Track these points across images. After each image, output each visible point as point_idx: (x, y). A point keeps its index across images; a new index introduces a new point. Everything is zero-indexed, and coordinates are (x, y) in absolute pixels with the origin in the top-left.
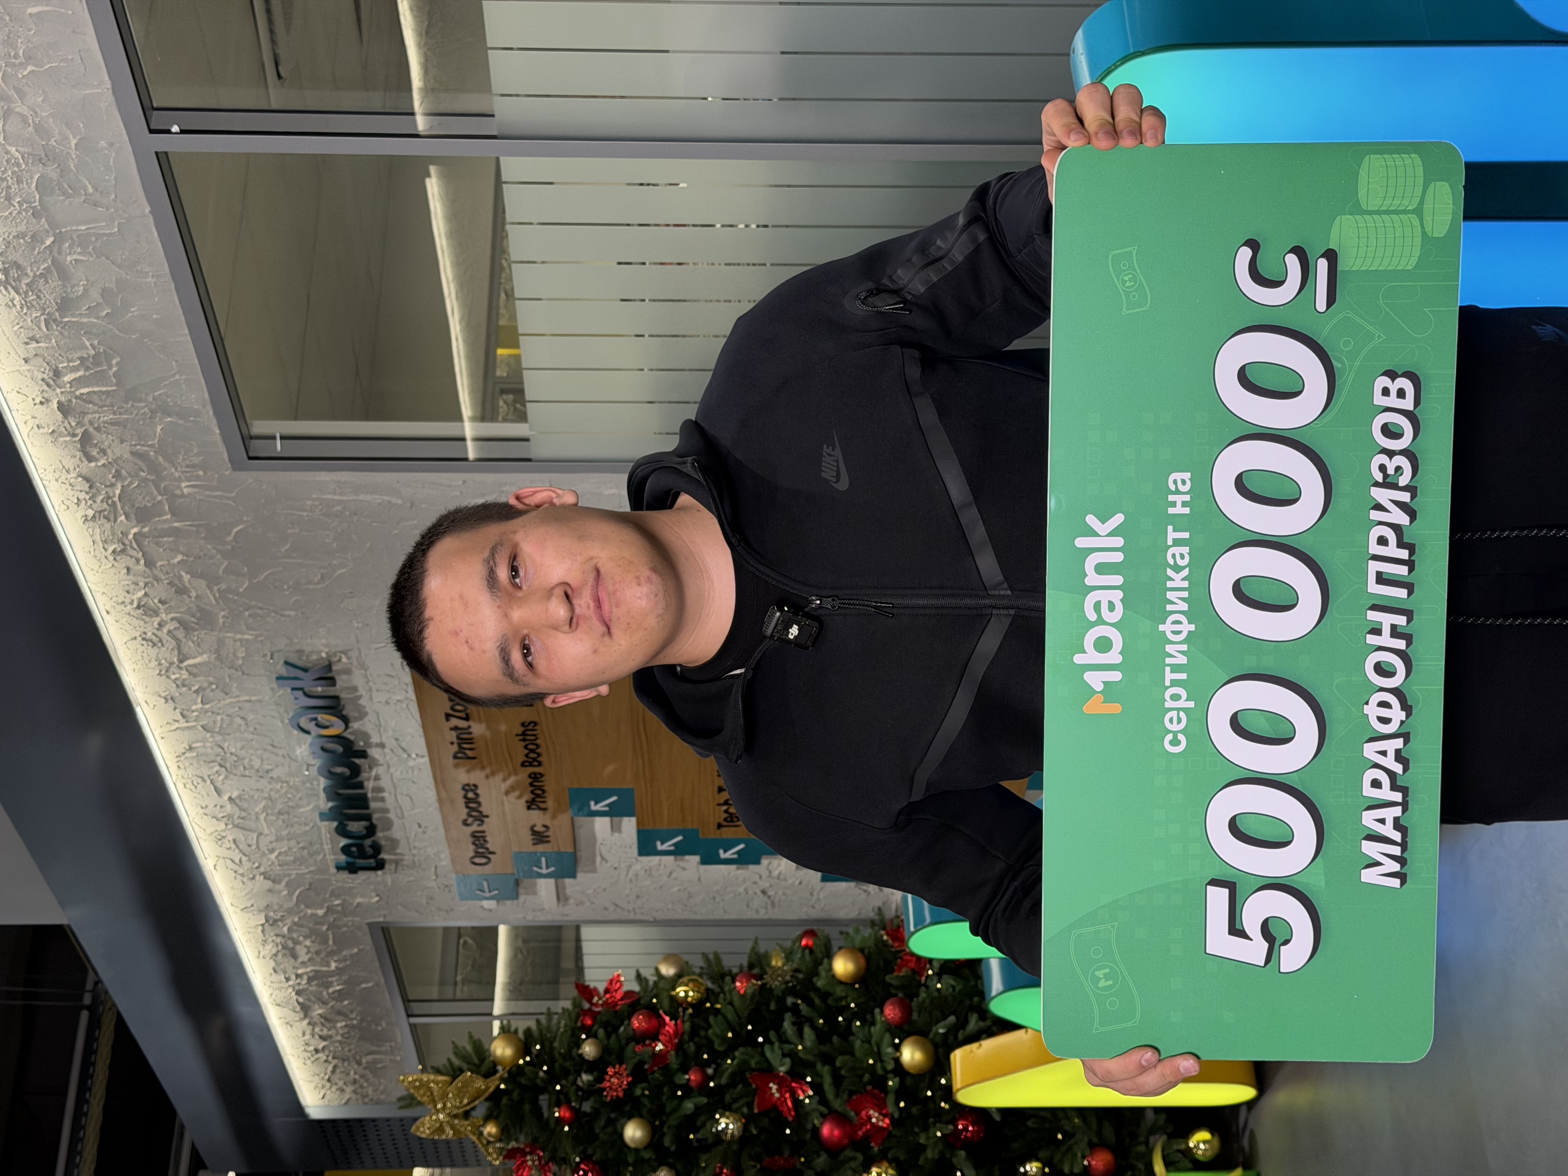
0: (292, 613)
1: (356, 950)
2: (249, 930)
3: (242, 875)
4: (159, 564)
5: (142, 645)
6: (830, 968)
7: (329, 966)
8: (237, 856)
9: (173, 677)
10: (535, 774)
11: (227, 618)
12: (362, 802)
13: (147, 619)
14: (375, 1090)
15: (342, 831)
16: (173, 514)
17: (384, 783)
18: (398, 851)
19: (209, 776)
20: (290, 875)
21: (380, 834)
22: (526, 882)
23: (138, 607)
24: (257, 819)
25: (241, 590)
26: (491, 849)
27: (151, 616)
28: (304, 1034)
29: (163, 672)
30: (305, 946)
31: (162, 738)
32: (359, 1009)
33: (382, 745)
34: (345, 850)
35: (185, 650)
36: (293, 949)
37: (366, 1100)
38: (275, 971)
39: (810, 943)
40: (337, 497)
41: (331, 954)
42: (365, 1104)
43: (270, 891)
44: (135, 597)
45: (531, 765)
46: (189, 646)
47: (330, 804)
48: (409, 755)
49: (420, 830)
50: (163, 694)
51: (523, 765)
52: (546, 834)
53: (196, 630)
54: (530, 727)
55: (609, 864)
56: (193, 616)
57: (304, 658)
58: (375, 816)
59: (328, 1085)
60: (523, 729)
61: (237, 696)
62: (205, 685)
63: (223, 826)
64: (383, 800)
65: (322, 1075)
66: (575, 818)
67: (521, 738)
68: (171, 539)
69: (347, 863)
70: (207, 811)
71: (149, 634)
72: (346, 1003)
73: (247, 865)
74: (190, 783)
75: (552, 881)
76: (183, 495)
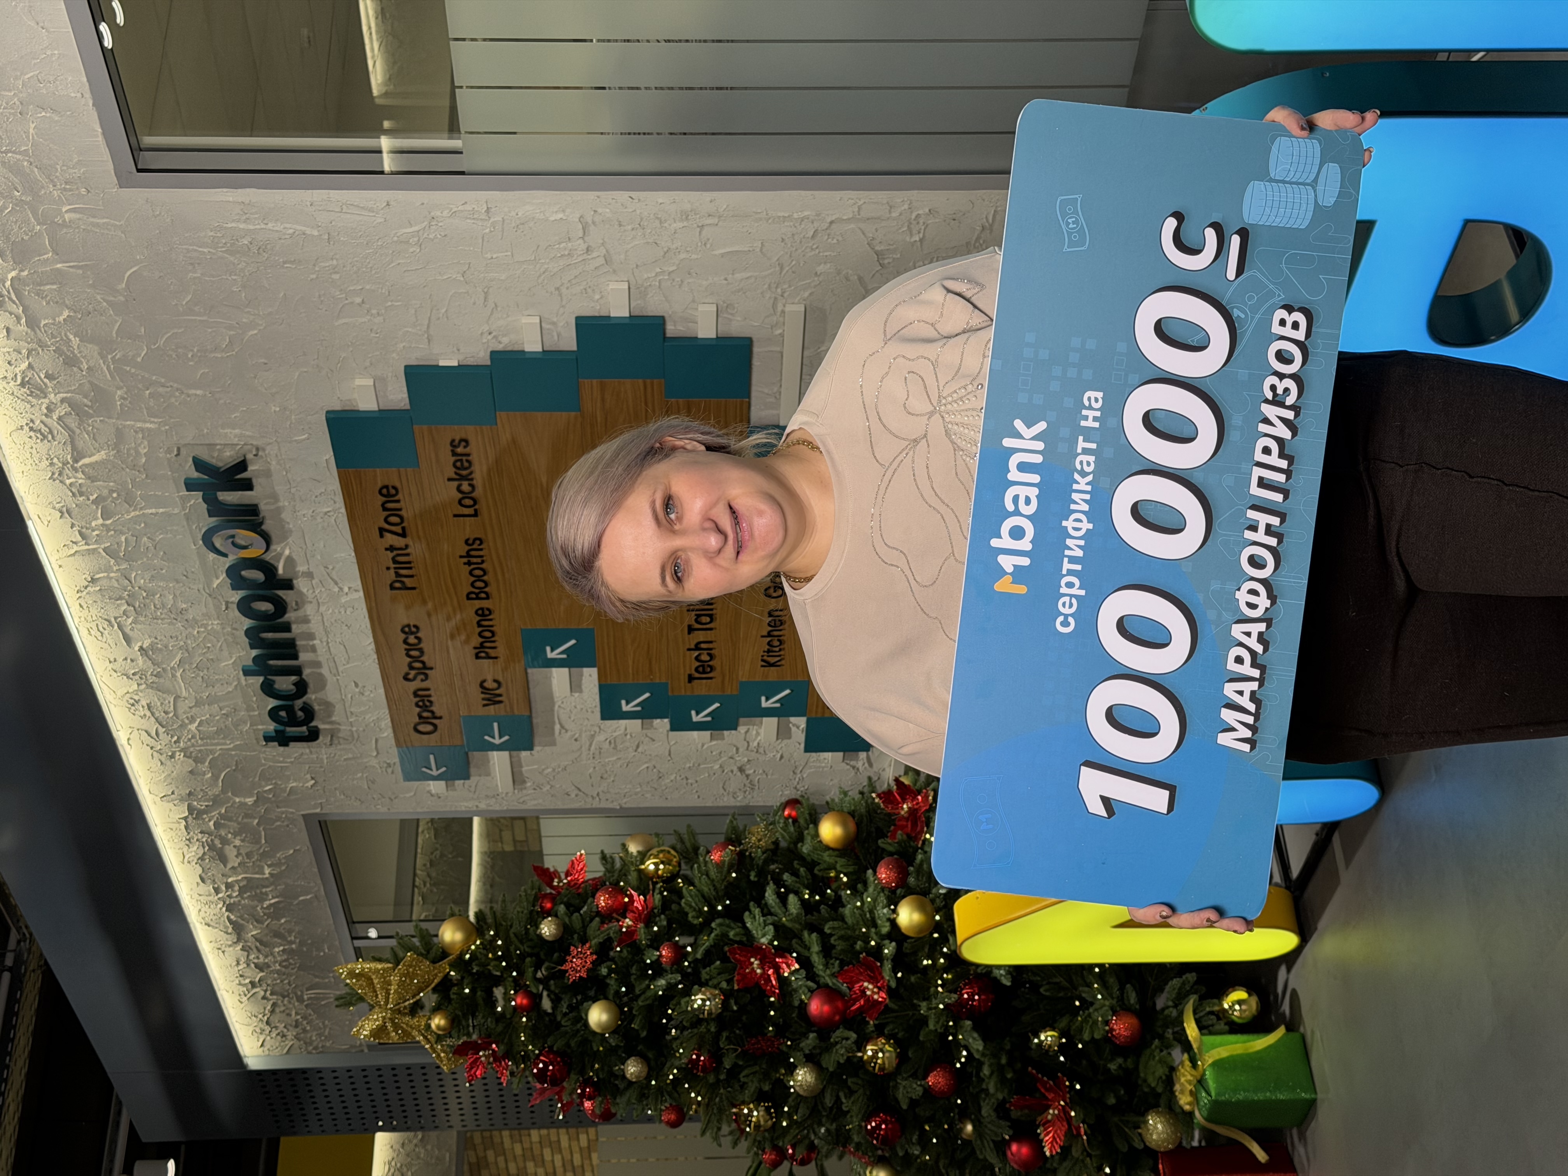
0: (199, 392)
1: (291, 852)
2: (172, 826)
3: (160, 752)
4: (43, 323)
5: (30, 437)
6: (817, 835)
7: (264, 874)
8: (153, 727)
9: (68, 482)
10: (482, 609)
11: (124, 399)
12: (289, 649)
13: (34, 401)
14: (320, 1035)
15: (268, 689)
16: (55, 252)
17: (315, 626)
18: (334, 719)
19: (116, 618)
20: (212, 752)
21: (311, 696)
22: (476, 756)
23: (23, 384)
24: (174, 676)
25: (139, 359)
26: (438, 714)
27: (37, 397)
28: (238, 964)
29: (56, 475)
30: (235, 847)
31: (60, 566)
32: (297, 929)
33: (309, 575)
34: (273, 714)
35: (80, 444)
36: (221, 849)
37: (311, 1048)
38: (203, 880)
39: (794, 813)
40: (242, 226)
41: (264, 856)
42: (309, 1053)
43: (191, 772)
44: (17, 370)
45: (478, 598)
46: (84, 440)
47: (255, 653)
48: (341, 589)
49: (357, 690)
50: (58, 506)
51: (468, 598)
52: (497, 692)
53: (91, 416)
54: (475, 546)
55: (569, 734)
56: (86, 397)
57: (216, 454)
58: (306, 672)
59: (267, 1029)
60: (467, 548)
61: (141, 509)
62: (105, 492)
63: (135, 687)
64: (313, 649)
65: (260, 1016)
66: (530, 671)
67: (465, 560)
68: (55, 287)
69: (276, 731)
70: (116, 666)
71: (38, 422)
72: (283, 921)
73: (165, 738)
74: (95, 628)
75: (506, 754)
76: (64, 225)
